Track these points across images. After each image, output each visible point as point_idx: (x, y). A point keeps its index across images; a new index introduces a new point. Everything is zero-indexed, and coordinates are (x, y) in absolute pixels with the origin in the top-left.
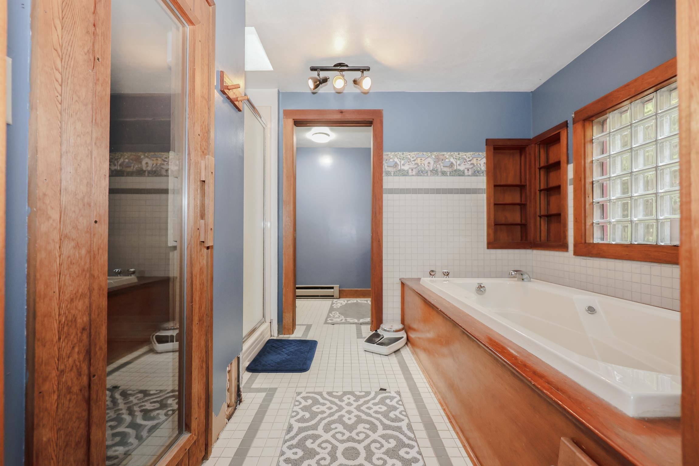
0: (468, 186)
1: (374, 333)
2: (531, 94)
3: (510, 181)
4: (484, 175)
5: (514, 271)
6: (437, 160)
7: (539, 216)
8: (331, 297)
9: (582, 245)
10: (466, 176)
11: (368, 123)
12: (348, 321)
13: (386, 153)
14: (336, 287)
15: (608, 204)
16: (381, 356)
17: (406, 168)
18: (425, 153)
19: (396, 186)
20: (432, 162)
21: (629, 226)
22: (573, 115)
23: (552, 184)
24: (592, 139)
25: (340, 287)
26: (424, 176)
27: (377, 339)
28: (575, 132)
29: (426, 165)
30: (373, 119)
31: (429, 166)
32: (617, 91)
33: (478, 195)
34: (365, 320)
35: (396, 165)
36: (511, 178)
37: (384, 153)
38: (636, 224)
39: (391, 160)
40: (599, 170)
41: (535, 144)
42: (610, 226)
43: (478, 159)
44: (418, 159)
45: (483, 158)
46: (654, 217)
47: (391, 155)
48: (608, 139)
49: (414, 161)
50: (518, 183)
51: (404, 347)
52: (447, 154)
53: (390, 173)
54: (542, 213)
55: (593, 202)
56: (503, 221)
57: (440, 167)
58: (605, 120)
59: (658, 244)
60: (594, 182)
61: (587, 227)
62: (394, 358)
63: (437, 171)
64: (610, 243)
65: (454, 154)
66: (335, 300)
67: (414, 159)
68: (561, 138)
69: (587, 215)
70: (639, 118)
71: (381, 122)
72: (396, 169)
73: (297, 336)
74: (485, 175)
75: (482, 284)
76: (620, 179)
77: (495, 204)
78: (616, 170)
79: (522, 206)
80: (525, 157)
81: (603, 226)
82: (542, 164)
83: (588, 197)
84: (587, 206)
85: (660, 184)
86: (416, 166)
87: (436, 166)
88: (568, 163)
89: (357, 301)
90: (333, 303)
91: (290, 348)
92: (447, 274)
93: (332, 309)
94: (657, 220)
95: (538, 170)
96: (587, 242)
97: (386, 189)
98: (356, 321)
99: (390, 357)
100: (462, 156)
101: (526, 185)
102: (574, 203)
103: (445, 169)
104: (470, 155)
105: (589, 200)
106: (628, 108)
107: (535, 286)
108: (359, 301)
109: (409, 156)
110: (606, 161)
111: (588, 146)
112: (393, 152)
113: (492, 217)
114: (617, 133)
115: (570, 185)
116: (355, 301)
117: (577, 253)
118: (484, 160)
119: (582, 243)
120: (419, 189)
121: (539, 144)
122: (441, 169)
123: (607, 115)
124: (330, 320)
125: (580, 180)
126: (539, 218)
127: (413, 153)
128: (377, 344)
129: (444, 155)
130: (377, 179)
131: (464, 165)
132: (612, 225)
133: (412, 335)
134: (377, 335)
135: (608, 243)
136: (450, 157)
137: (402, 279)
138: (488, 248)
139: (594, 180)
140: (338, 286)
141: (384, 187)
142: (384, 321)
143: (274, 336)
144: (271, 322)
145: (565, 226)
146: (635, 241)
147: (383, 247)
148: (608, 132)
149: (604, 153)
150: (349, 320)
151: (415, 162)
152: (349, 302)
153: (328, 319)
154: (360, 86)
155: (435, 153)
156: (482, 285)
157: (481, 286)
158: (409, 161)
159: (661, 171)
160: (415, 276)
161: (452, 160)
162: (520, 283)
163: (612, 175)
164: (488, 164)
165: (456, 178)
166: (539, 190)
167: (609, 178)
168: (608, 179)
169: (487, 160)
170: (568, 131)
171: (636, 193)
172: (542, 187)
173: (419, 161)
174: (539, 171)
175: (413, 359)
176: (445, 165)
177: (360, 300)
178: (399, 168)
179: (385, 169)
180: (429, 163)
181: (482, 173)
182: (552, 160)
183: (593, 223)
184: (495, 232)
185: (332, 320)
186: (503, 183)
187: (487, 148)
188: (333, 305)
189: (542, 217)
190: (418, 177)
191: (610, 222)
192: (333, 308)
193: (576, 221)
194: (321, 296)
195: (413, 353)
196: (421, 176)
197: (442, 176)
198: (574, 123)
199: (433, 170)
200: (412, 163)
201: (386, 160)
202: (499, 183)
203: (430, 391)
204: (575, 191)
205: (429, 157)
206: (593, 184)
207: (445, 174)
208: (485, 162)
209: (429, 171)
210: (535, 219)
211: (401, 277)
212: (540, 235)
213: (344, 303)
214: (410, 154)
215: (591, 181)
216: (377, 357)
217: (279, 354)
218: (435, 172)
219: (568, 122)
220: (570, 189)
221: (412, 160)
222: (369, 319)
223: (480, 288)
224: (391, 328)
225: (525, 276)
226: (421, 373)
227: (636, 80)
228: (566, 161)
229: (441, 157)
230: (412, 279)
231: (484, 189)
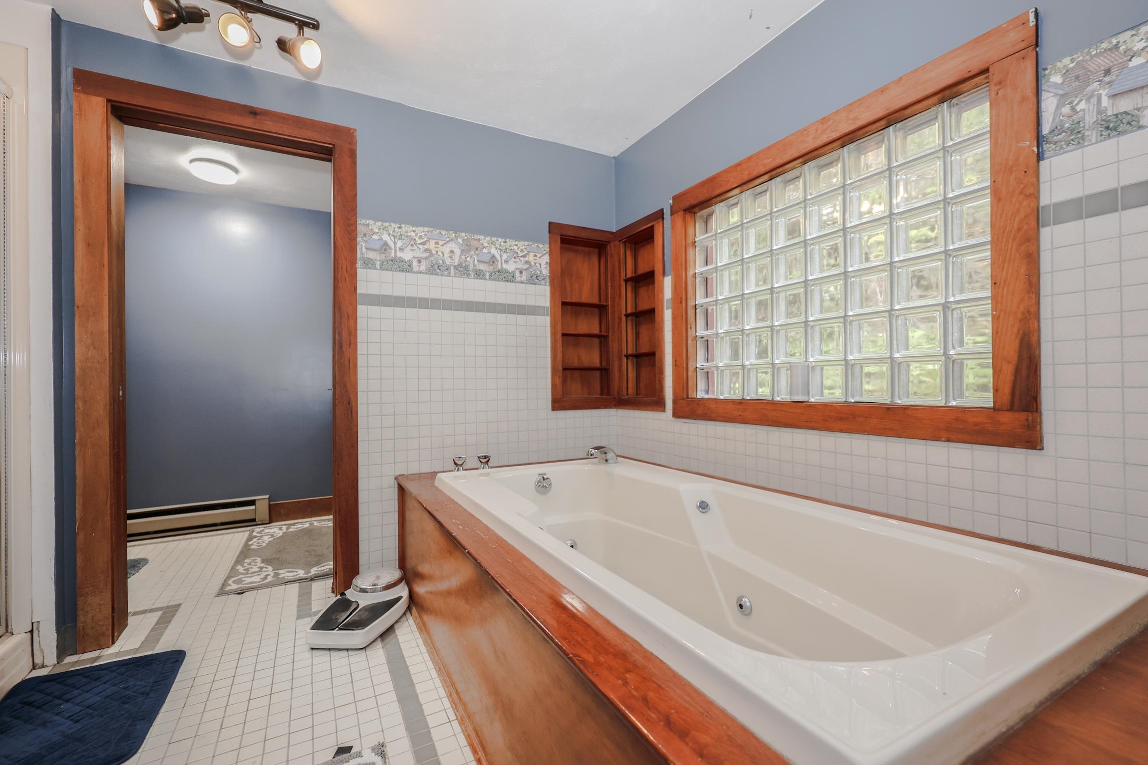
0: (521, 301)
1: (338, 600)
2: (613, 161)
3: (584, 299)
4: (546, 283)
5: (595, 448)
6: (467, 248)
7: (625, 356)
8: (251, 522)
9: (683, 401)
10: (516, 282)
11: (324, 153)
12: (281, 576)
13: (364, 221)
14: (263, 500)
15: (715, 339)
16: (351, 653)
17: (407, 255)
18: (444, 232)
19: (386, 291)
20: (458, 251)
21: (741, 372)
22: (671, 202)
23: (644, 306)
24: (694, 241)
25: (270, 499)
26: (443, 275)
27: (344, 613)
28: (673, 227)
29: (446, 255)
30: (334, 145)
31: (451, 258)
32: (727, 171)
33: (537, 316)
34: (323, 568)
35: (385, 247)
36: (586, 293)
37: (360, 221)
38: (748, 369)
39: (375, 237)
40: (703, 289)
41: (620, 241)
42: (718, 373)
43: (537, 254)
44: (431, 241)
45: (545, 254)
46: (769, 360)
47: (375, 226)
48: (714, 242)
49: (424, 244)
50: (595, 300)
51: (404, 618)
52: (485, 240)
53: (374, 264)
54: (629, 352)
55: (696, 336)
56: (576, 364)
57: (472, 261)
58: (710, 215)
59: (775, 400)
60: (697, 307)
61: (690, 374)
62: (378, 653)
63: (466, 268)
64: (718, 398)
65: (497, 240)
66: (258, 529)
67: (422, 241)
68: (655, 236)
69: (689, 355)
70: (751, 217)
71: (353, 154)
72: (386, 257)
73: (125, 649)
74: (548, 284)
75: (545, 474)
76: (729, 304)
77: (564, 335)
78: (723, 291)
79: (603, 339)
80: (606, 262)
81: (708, 372)
82: (629, 275)
83: (691, 328)
84: (690, 342)
85: (776, 314)
86: (427, 254)
87: (466, 258)
88: (664, 274)
89: (311, 524)
90: (250, 538)
91: (88, 695)
92: (485, 460)
93: (246, 552)
94: (773, 364)
95: (624, 282)
96: (689, 397)
97: (365, 295)
98: (301, 573)
99: (369, 652)
100: (511, 246)
101: (608, 306)
102: (673, 337)
103: (482, 267)
104: (524, 247)
105: (691, 333)
106: (739, 201)
107: (623, 470)
108: (316, 524)
109: (413, 234)
110: (711, 276)
111: (690, 251)
112: (379, 220)
113: (560, 356)
114: (725, 235)
115: (667, 309)
116: (307, 525)
117: (677, 414)
118: (546, 258)
119: (683, 399)
120: (432, 300)
121: (625, 242)
122: (475, 266)
123: (713, 207)
124: (234, 582)
125: (681, 302)
126: (626, 358)
127: (421, 229)
128: (340, 629)
129: (479, 240)
130: (344, 271)
131: (514, 262)
132: (719, 371)
133: (421, 589)
134: (343, 604)
135: (715, 397)
136: (491, 246)
137: (400, 478)
138: (553, 409)
139: (697, 303)
140: (267, 496)
141: (359, 291)
142: (362, 569)
143: (43, 666)
144: (32, 632)
145: (661, 372)
146: (748, 395)
147: (359, 414)
148: (714, 233)
149: (708, 263)
150: (285, 574)
151: (426, 247)
152: (292, 529)
153: (230, 582)
154: (295, 58)
155: (463, 234)
156: (545, 477)
157: (543, 477)
158: (413, 243)
159: (777, 295)
160: (426, 468)
161: (493, 251)
162: (603, 467)
163: (720, 298)
164: (551, 264)
165: (501, 285)
166: (625, 315)
167: (715, 301)
168: (714, 303)
169: (551, 258)
170: (665, 225)
171: (748, 325)
172: (629, 312)
173: (432, 245)
174: (624, 284)
175: (420, 642)
176: (482, 260)
177: (319, 521)
178: (393, 255)
179: (362, 254)
180: (452, 252)
181: (544, 279)
182: (643, 269)
183: (697, 367)
184: (564, 381)
185: (239, 581)
186: (575, 300)
187: (550, 238)
188: (250, 543)
189: (630, 357)
190: (431, 276)
191: (717, 367)
192: (249, 550)
193: (676, 365)
194: (223, 524)
195: (422, 630)
196: (437, 274)
197: (477, 278)
198: (672, 213)
199: (458, 265)
200: (420, 249)
201: (365, 235)
202: (568, 300)
203: (452, 716)
204: (674, 318)
205: (451, 240)
206: (696, 309)
207: (481, 276)
208: (548, 261)
209: (452, 268)
210: (620, 359)
211: (398, 473)
212: (627, 386)
213: (279, 533)
214: (414, 229)
215: (694, 304)
216: (339, 659)
217: (44, 724)
218: (463, 270)
219: (664, 212)
220: (667, 316)
221: (419, 241)
222: (329, 566)
223: (543, 484)
224: (375, 582)
225: (610, 455)
226: (434, 674)
227: (749, 159)
228: (662, 271)
229: (475, 243)
230: (420, 476)
231: (547, 307)
